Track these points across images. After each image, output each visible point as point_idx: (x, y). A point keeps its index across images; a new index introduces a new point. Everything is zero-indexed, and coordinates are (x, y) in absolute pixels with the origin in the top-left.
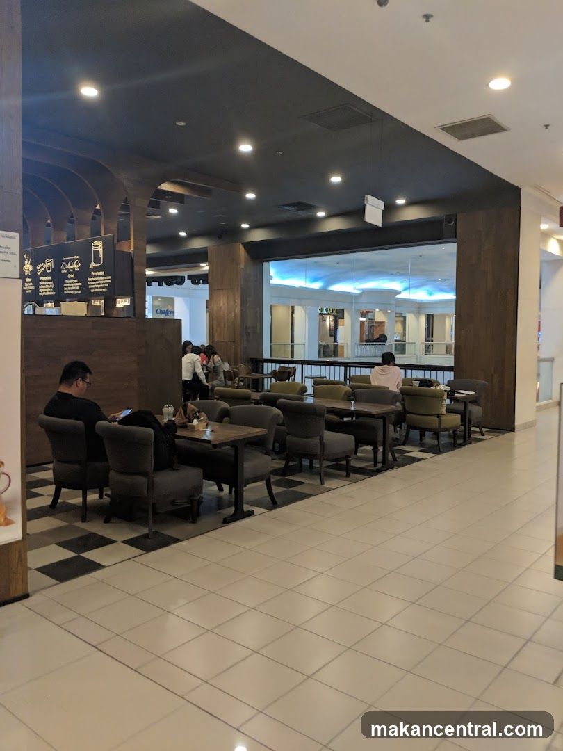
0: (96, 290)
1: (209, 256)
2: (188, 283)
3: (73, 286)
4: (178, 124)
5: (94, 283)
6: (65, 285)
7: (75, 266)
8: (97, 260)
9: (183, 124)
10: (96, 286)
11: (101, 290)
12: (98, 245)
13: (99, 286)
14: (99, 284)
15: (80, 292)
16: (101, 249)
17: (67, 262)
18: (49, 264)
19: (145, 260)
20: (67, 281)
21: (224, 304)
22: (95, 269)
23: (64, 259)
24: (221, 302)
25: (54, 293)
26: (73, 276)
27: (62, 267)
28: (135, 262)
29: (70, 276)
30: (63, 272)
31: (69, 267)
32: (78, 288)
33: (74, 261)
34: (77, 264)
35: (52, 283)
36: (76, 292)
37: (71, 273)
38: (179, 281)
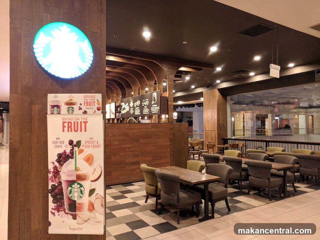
0: (154, 112)
1: (203, 95)
2: (196, 106)
3: (146, 111)
4: (183, 43)
5: (154, 109)
6: (143, 111)
7: (147, 103)
8: (154, 100)
9: (186, 43)
10: (154, 111)
11: (156, 112)
12: (155, 94)
13: (155, 111)
14: (155, 110)
15: (148, 113)
16: (156, 96)
17: (144, 101)
18: (138, 103)
19: (173, 99)
20: (144, 109)
21: (210, 115)
22: (154, 104)
23: (143, 100)
24: (209, 113)
25: (140, 114)
26: (146, 107)
27: (143, 104)
28: (169, 100)
29: (145, 107)
30: (143, 105)
31: (145, 103)
32: (148, 111)
33: (146, 101)
34: (148, 102)
35: (139, 110)
36: (147, 113)
37: (146, 106)
38: (193, 105)
